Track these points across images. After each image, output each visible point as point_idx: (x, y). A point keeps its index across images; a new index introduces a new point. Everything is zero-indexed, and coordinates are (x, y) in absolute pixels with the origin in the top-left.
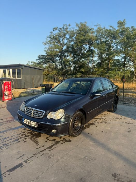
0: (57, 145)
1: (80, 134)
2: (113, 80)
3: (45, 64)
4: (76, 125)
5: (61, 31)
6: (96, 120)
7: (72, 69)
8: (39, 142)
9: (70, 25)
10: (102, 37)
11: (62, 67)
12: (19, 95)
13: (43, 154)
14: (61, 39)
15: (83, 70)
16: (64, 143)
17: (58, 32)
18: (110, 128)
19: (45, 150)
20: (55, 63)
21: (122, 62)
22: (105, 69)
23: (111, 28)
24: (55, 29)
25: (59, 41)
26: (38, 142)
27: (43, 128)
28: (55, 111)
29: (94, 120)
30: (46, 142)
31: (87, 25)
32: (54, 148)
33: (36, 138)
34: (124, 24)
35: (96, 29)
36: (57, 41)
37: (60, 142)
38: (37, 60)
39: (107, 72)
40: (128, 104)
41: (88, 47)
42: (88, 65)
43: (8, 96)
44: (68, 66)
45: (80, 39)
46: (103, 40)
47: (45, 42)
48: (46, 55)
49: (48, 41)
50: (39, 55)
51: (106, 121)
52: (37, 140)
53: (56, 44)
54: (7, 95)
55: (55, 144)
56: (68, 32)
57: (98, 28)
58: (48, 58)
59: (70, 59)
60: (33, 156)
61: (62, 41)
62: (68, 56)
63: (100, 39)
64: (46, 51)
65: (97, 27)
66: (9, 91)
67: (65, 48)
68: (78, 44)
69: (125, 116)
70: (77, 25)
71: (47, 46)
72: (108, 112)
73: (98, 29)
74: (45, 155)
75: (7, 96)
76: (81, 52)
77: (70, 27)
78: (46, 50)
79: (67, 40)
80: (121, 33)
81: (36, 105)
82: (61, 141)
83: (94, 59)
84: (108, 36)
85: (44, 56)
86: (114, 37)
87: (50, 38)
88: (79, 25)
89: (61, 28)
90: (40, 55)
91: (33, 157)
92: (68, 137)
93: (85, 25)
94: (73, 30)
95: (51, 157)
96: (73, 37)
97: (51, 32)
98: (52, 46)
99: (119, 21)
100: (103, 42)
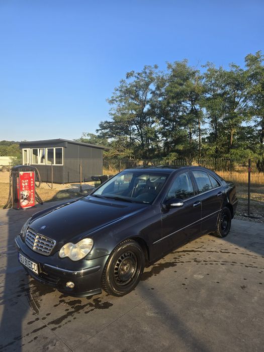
0: (76, 315)
1: (133, 289)
2: (243, 166)
3: (113, 137)
4: (123, 270)
5: (140, 78)
6: (180, 256)
7: (161, 145)
8: (42, 305)
9: (156, 67)
10: (217, 86)
11: (143, 142)
12: (54, 197)
13: (35, 338)
14: (141, 92)
15: (180, 147)
16: (92, 310)
17: (136, 79)
18: (202, 277)
19: (45, 326)
20: (130, 135)
21: (257, 132)
22: (223, 145)
23: (234, 70)
24: (129, 75)
25: (137, 96)
26: (39, 307)
28: (75, 241)
29: (176, 255)
30: (56, 306)
31: (188, 65)
32: (66, 323)
33: (41, 295)
34: (259, 59)
35: (206, 72)
36: (133, 97)
37: (85, 308)
38: (97, 131)
39: (228, 152)
40: (259, 218)
41: (190, 105)
42: (191, 138)
43: (28, 198)
44: (152, 140)
45: (174, 90)
46: (219, 92)
47: (111, 99)
48: (114, 121)
49: (115, 96)
50: (102, 123)
51: (200, 259)
52: (39, 301)
53: (130, 101)
54: (25, 197)
55: (73, 312)
56: (152, 80)
57: (208, 70)
58: (117, 127)
59: (156, 129)
60: (14, 341)
61: (141, 96)
62: (153, 122)
63: (214, 91)
64: (112, 114)
65: (208, 68)
66: (30, 189)
67: (147, 108)
68: (170, 100)
69: (245, 247)
70: (169, 67)
71: (115, 106)
72: (212, 238)
73: (209, 73)
74: (39, 341)
75: (25, 199)
76: (177, 114)
77: (157, 70)
78: (113, 112)
79: (151, 93)
80: (253, 76)
81: (43, 227)
82: (87, 305)
83: (202, 127)
84: (228, 84)
85: (110, 122)
86: (238, 86)
87: (121, 91)
88: (174, 66)
89: (140, 72)
90: (103, 121)
91: (12, 343)
92: (107, 296)
93: (184, 66)
94: (161, 75)
95: (49, 346)
96: (162, 88)
97: (122, 81)
98: (124, 106)
99: (249, 55)
100: (219, 95)
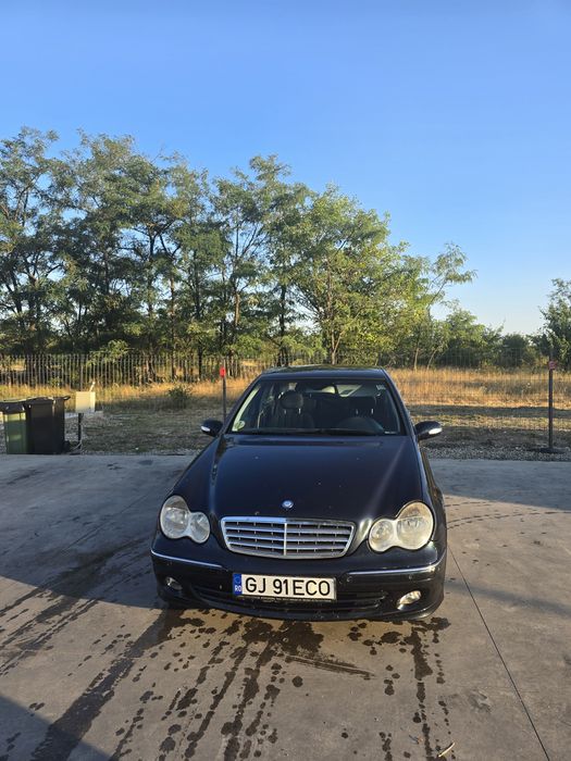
0: (428, 651)
8: (351, 662)
9: (52, 137)
13: (442, 704)
15: (135, 329)
16: (435, 635)
19: (421, 684)
27: (358, 595)
30: (373, 653)
32: (439, 666)
33: (312, 650)
37: (421, 637)
55: (416, 650)
61: (16, 201)
74: (453, 704)
82: (414, 632)
89: (12, 140)
91: (426, 729)
